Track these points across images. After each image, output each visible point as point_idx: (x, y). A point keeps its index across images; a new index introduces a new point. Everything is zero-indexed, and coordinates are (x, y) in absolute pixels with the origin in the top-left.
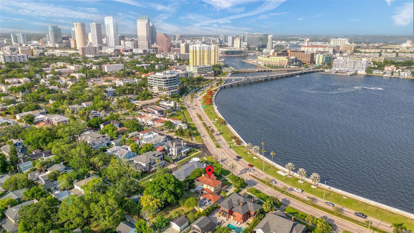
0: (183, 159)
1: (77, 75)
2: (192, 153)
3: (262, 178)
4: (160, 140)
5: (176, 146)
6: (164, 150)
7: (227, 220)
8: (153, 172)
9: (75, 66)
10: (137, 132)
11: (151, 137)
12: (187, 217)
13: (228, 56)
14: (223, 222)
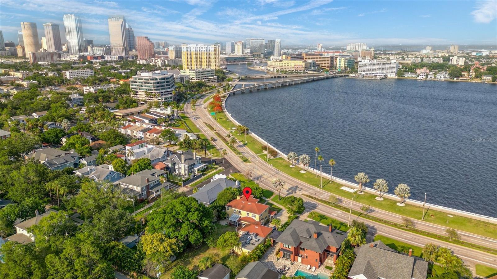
0: (198, 179)
1: (25, 83)
2: (210, 170)
3: (321, 197)
4: (158, 154)
5: (185, 161)
6: (167, 168)
7: (292, 264)
8: (154, 199)
9: (22, 73)
10: (121, 146)
11: (144, 151)
12: (226, 265)
13: (229, 63)
14: (287, 268)
